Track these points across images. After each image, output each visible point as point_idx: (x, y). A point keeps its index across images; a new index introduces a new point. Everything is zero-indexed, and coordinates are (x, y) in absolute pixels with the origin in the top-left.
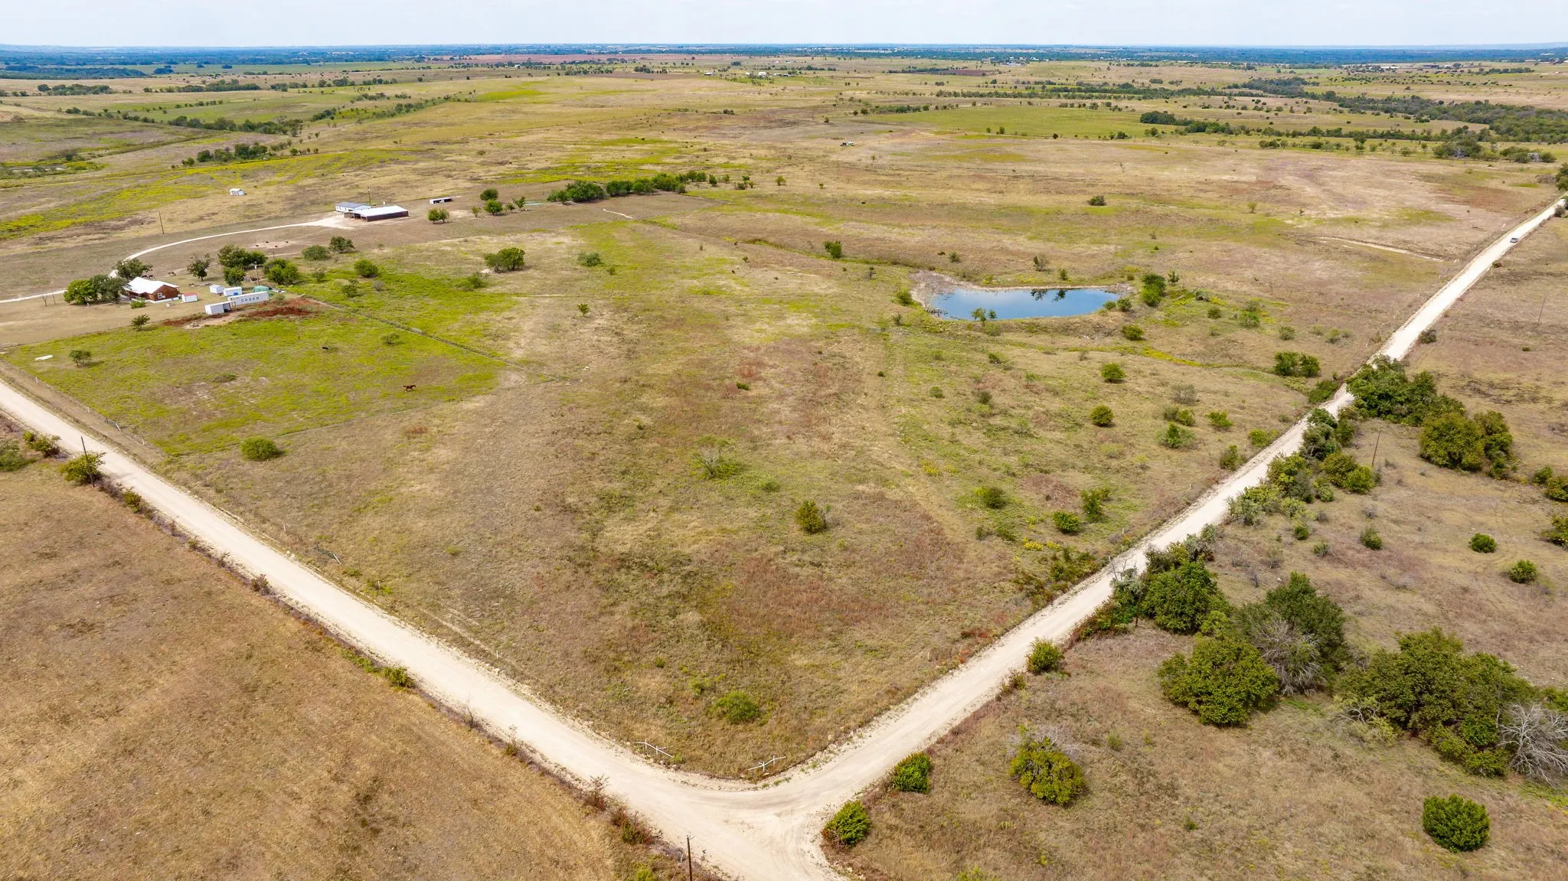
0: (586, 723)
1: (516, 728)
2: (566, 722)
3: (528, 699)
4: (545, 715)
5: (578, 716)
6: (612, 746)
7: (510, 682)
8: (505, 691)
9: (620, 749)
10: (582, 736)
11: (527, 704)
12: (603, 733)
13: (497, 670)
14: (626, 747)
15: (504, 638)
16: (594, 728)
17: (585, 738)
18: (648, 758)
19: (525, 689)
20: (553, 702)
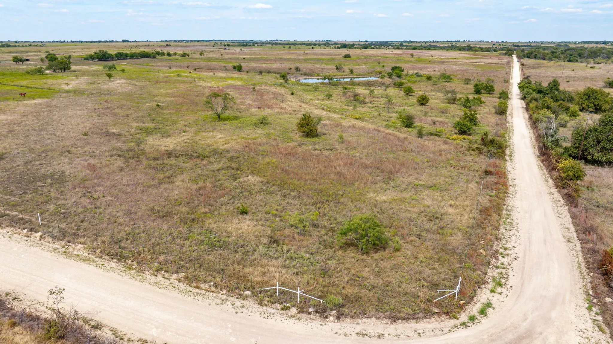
0: (175, 276)
1: (61, 291)
2: (144, 279)
3: (84, 260)
4: (112, 274)
5: (161, 270)
6: (223, 302)
7: (57, 245)
8: (49, 255)
9: (238, 302)
10: (174, 294)
11: (84, 266)
12: (203, 286)
13: (40, 234)
14: (245, 298)
15: (52, 208)
16: (188, 280)
17: (180, 296)
18: (288, 308)
19: (79, 249)
20: (121, 258)
